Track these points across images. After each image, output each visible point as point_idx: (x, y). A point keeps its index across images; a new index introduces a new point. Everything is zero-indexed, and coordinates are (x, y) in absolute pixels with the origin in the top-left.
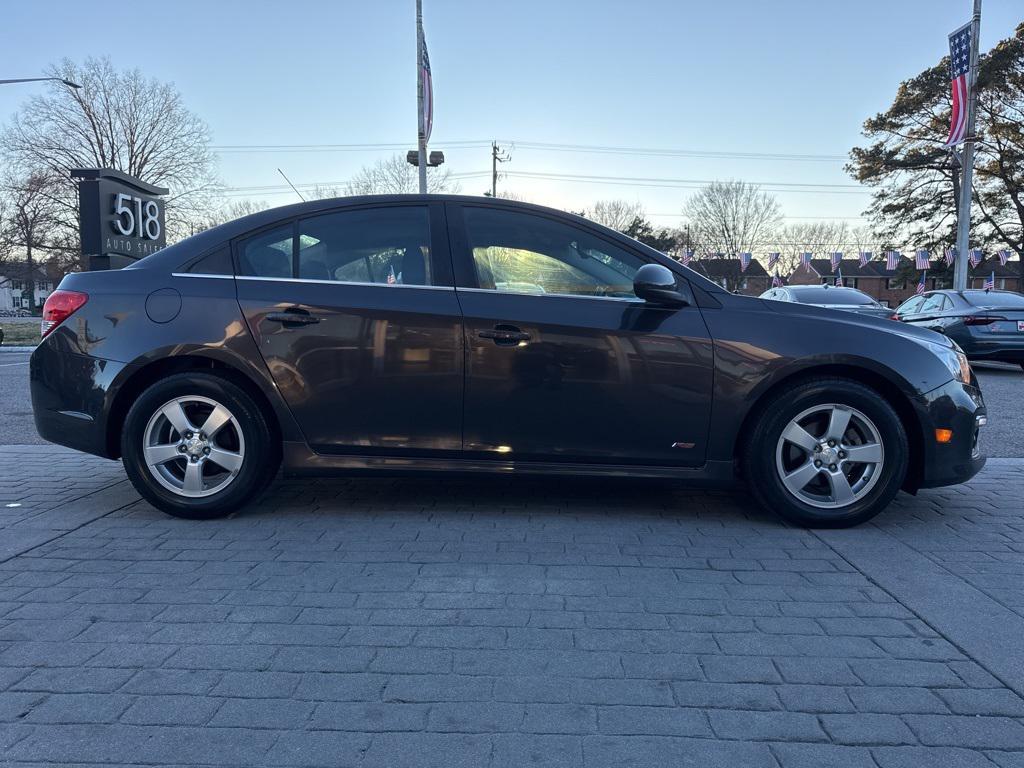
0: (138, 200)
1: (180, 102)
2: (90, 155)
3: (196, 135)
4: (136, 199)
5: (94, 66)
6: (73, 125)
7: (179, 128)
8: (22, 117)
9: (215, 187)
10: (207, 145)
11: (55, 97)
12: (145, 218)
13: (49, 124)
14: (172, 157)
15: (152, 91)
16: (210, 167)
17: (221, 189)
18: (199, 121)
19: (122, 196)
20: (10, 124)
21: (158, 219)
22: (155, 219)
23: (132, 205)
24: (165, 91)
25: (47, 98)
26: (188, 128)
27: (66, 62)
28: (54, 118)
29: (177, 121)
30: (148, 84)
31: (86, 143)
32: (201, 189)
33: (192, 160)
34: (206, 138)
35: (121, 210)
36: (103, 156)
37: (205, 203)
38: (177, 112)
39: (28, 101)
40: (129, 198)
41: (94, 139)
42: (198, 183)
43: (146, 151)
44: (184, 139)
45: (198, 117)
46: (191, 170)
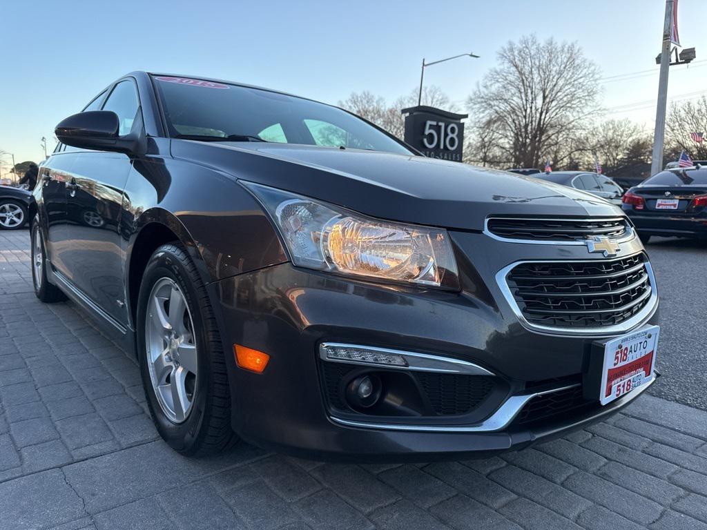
0: (442, 124)
1: (582, 54)
2: (518, 100)
3: (591, 75)
4: (440, 124)
5: (525, 42)
6: (511, 83)
7: (578, 73)
8: (481, 83)
10: (598, 81)
11: (502, 67)
12: (446, 135)
13: (497, 85)
14: (572, 94)
15: (563, 50)
16: (598, 97)
17: (602, 112)
18: (593, 64)
19: (429, 123)
20: (475, 89)
21: (457, 136)
22: (454, 136)
23: (438, 128)
24: (571, 49)
25: (498, 68)
26: (585, 71)
27: (511, 43)
28: (501, 80)
29: (577, 68)
30: (559, 46)
31: (517, 94)
32: (589, 114)
33: (585, 94)
34: (597, 76)
35: (427, 132)
36: (527, 101)
37: (590, 124)
38: (578, 61)
40: (434, 123)
41: (522, 90)
43: (554, 93)
44: (581, 80)
45: (594, 62)
46: (584, 101)
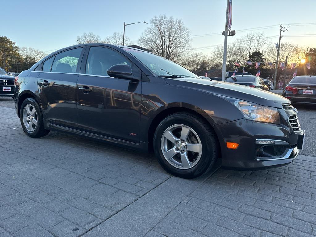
1: (183, 24)
2: (159, 42)
3: (187, 33)
5: (162, 17)
6: (156, 34)
7: (182, 32)
8: (144, 33)
9: (190, 49)
10: (190, 36)
11: (152, 27)
13: (150, 35)
14: (180, 41)
15: (176, 22)
16: (190, 43)
17: (192, 49)
20: (141, 36)
24: (179, 22)
25: (151, 27)
26: (185, 31)
27: (155, 17)
28: (152, 33)
29: (182, 30)
30: (175, 20)
31: (159, 39)
32: (187, 50)
33: (185, 41)
34: (189, 34)
36: (163, 43)
37: (187, 54)
38: (182, 27)
39: (146, 29)
41: (161, 38)
42: (186, 48)
43: (173, 40)
44: (183, 35)
45: (188, 28)
46: (184, 44)
